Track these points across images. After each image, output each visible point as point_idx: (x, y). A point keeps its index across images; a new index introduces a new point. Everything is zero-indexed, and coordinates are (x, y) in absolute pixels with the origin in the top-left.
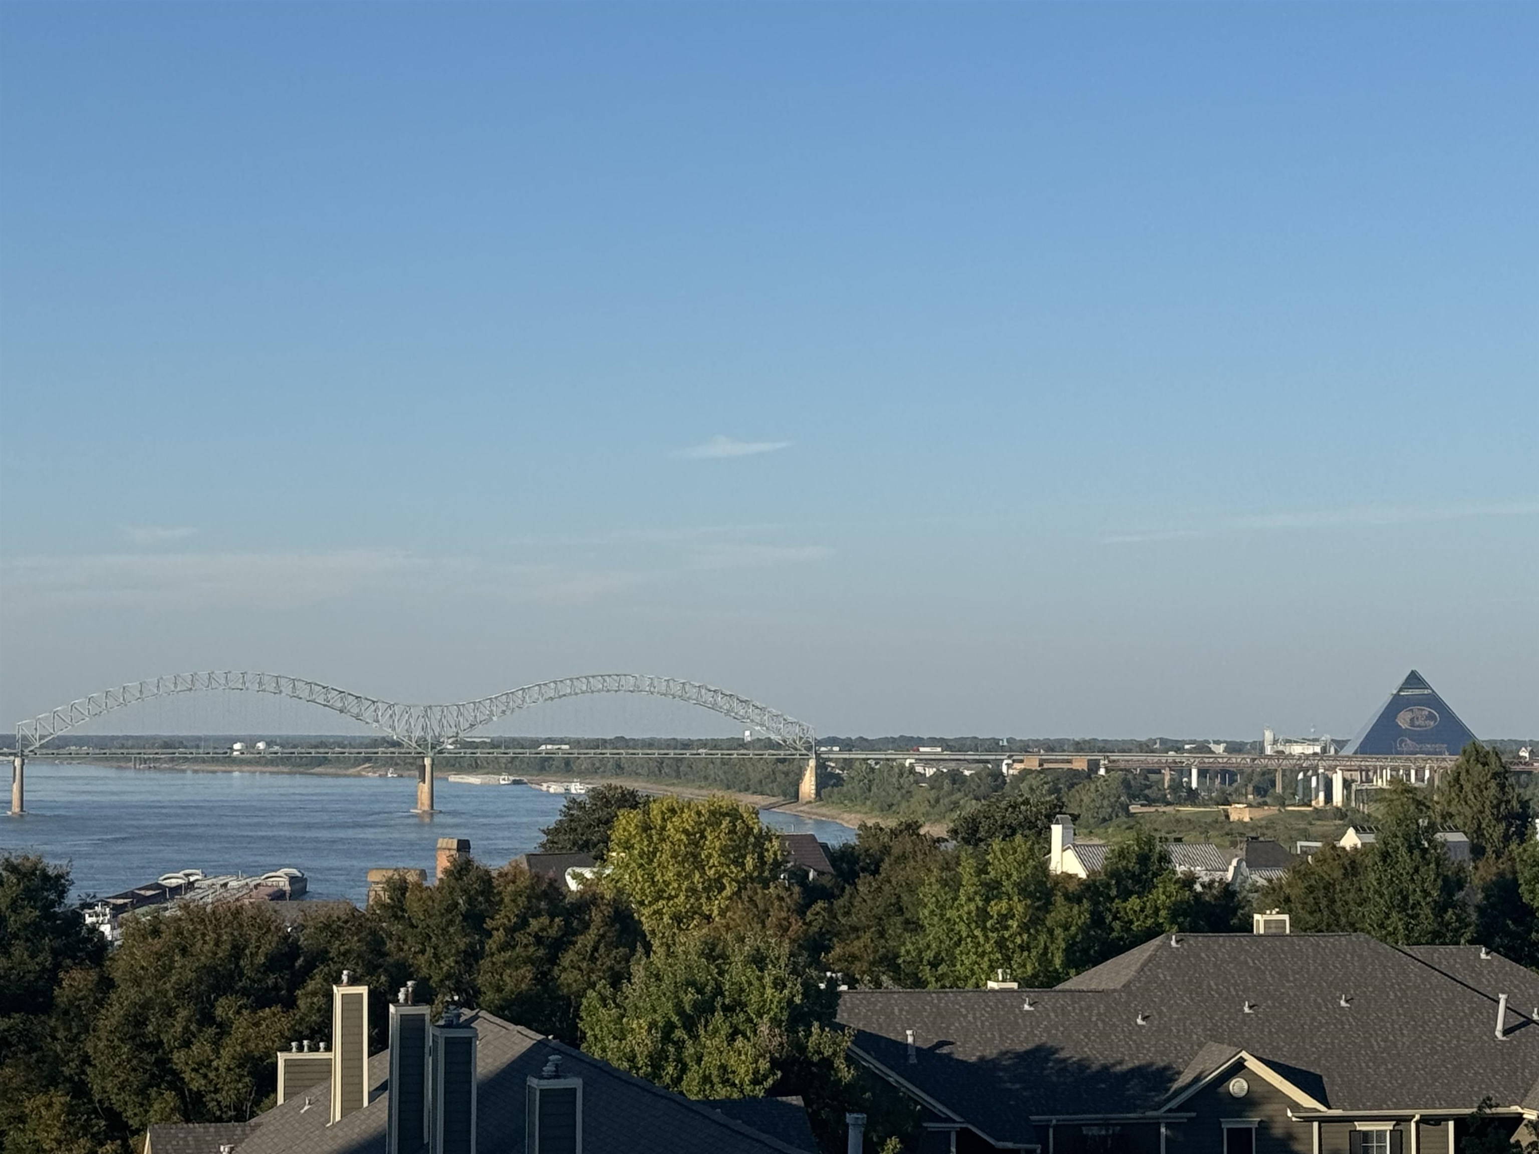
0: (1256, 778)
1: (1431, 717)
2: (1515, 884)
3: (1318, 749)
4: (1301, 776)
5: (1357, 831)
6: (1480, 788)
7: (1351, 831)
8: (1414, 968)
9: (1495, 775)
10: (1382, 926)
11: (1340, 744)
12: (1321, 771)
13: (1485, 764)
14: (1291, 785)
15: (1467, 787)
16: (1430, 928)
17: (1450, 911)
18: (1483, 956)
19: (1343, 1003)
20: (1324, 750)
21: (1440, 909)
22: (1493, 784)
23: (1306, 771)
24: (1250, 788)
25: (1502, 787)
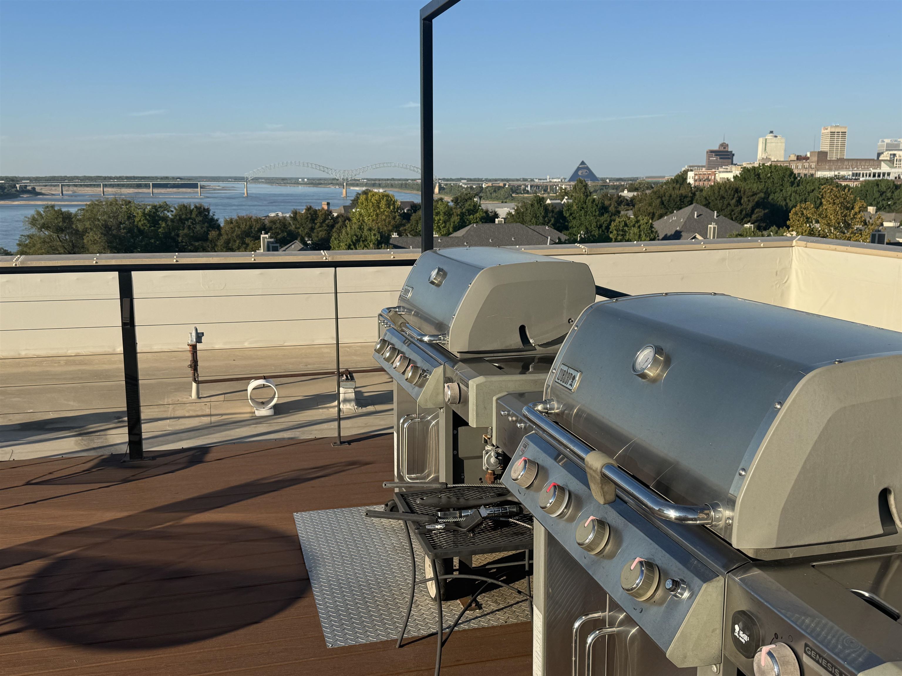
0: (544, 188)
1: (586, 172)
2: (563, 212)
3: (560, 180)
4: (555, 187)
6: (580, 189)
7: (549, 200)
8: (530, 231)
9: (584, 186)
10: (530, 221)
11: (565, 179)
12: (559, 185)
13: (582, 183)
14: (552, 189)
15: (577, 189)
16: (542, 222)
18: (547, 228)
19: (513, 239)
20: (561, 181)
21: (544, 217)
22: (583, 188)
23: (556, 186)
24: (543, 190)
25: (586, 189)
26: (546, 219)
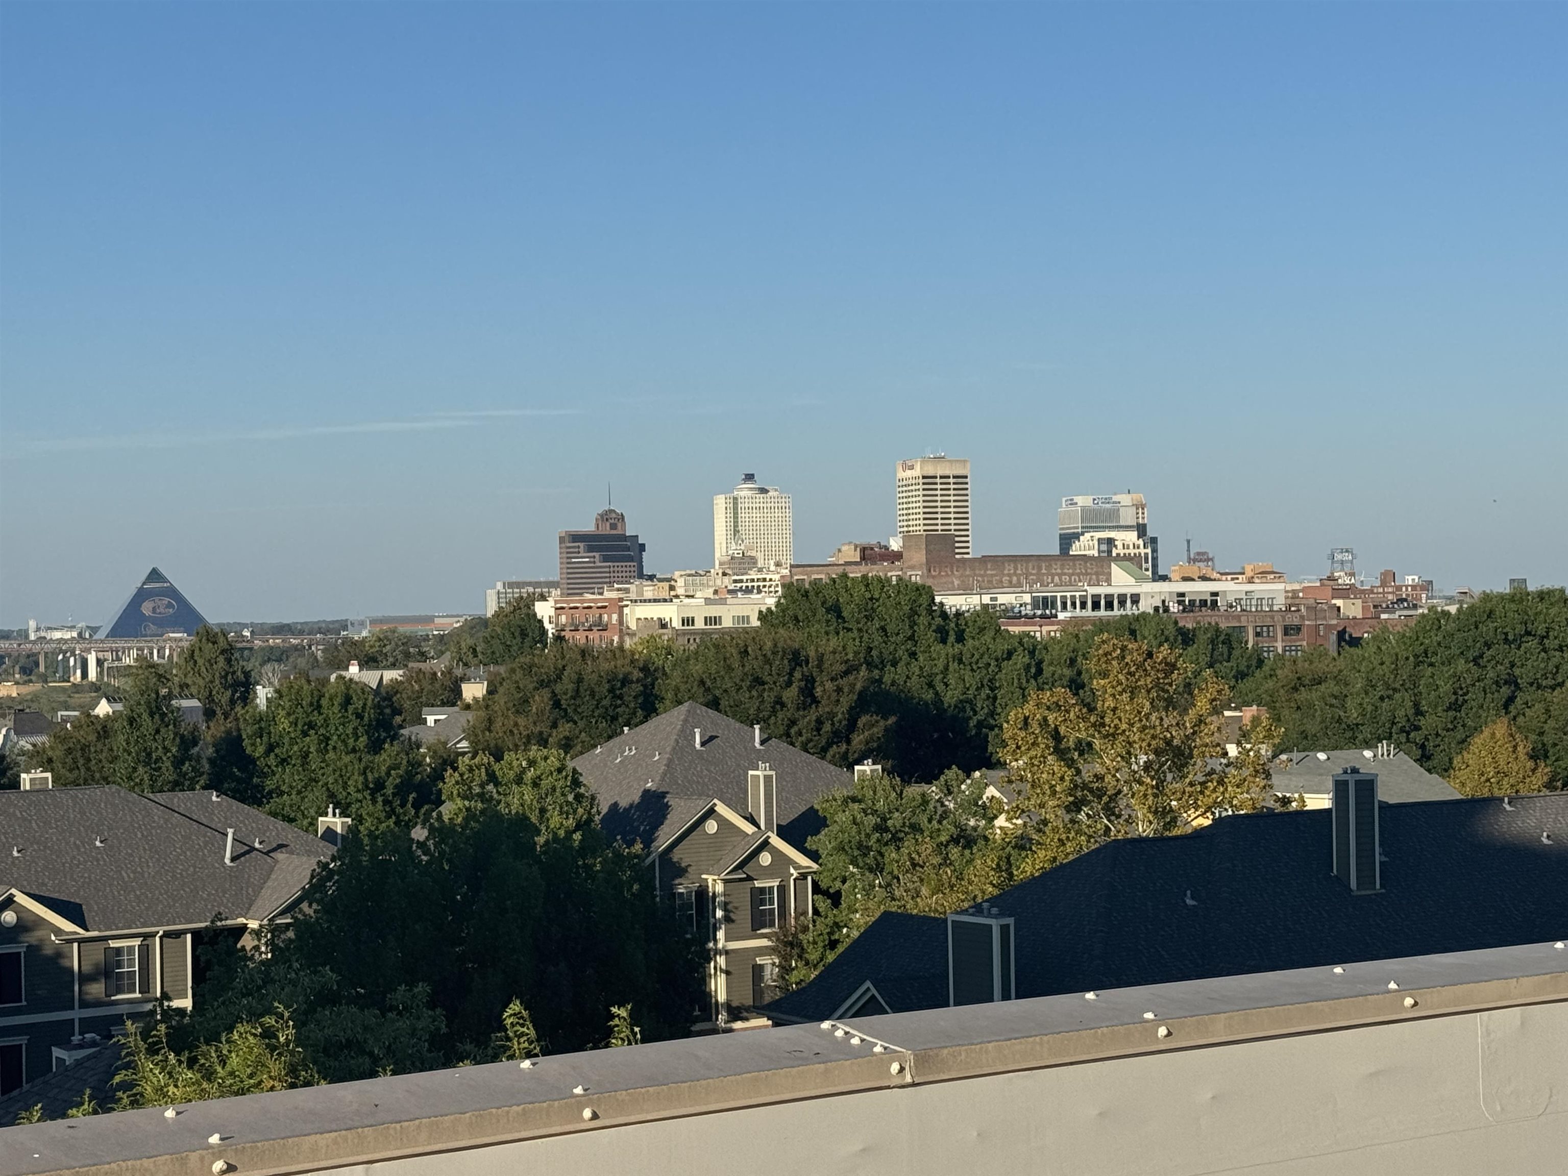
0: (23, 660)
1: (170, 605)
2: (240, 738)
3: (75, 634)
4: (60, 657)
5: (109, 700)
6: (211, 663)
7: (104, 702)
8: (157, 811)
9: (223, 652)
10: (130, 778)
11: (94, 630)
12: (77, 652)
13: (214, 643)
14: (52, 665)
15: (200, 662)
16: (171, 778)
17: (187, 764)
18: (214, 798)
19: (98, 843)
20: (80, 634)
21: (178, 763)
22: (221, 659)
23: (65, 653)
24: (17, 669)
25: (229, 661)
26: (186, 767)
